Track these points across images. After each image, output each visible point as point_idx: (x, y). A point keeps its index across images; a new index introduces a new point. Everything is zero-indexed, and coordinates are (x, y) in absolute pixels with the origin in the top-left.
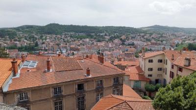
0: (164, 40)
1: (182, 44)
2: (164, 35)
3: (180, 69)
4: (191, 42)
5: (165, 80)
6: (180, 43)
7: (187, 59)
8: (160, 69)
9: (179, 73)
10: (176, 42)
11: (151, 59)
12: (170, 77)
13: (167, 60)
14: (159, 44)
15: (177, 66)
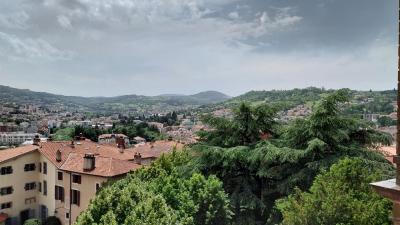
0: (22, 121)
1: (62, 127)
2: (21, 109)
3: (77, 179)
4: (80, 123)
5: (44, 208)
6: (58, 125)
7: (87, 157)
8: (30, 186)
9: (76, 187)
10: (50, 123)
11: (6, 165)
12: (56, 198)
13: (45, 164)
14: (13, 130)
15: (70, 172)
